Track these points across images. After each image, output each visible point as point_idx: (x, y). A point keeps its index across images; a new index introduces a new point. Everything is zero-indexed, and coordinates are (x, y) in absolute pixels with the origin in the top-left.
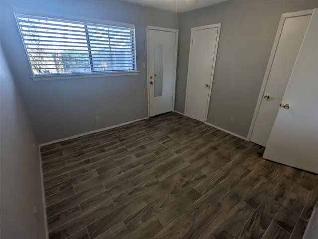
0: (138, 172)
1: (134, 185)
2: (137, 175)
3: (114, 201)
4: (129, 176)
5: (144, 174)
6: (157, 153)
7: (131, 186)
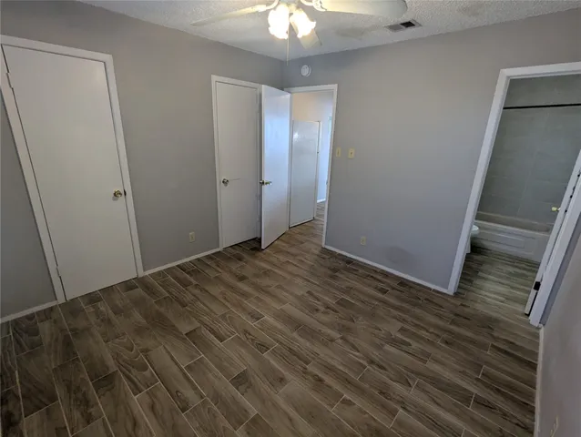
0: (330, 369)
1: (365, 367)
2: (341, 368)
3: (410, 386)
4: (347, 382)
5: (333, 358)
6: (263, 347)
7: (368, 370)
